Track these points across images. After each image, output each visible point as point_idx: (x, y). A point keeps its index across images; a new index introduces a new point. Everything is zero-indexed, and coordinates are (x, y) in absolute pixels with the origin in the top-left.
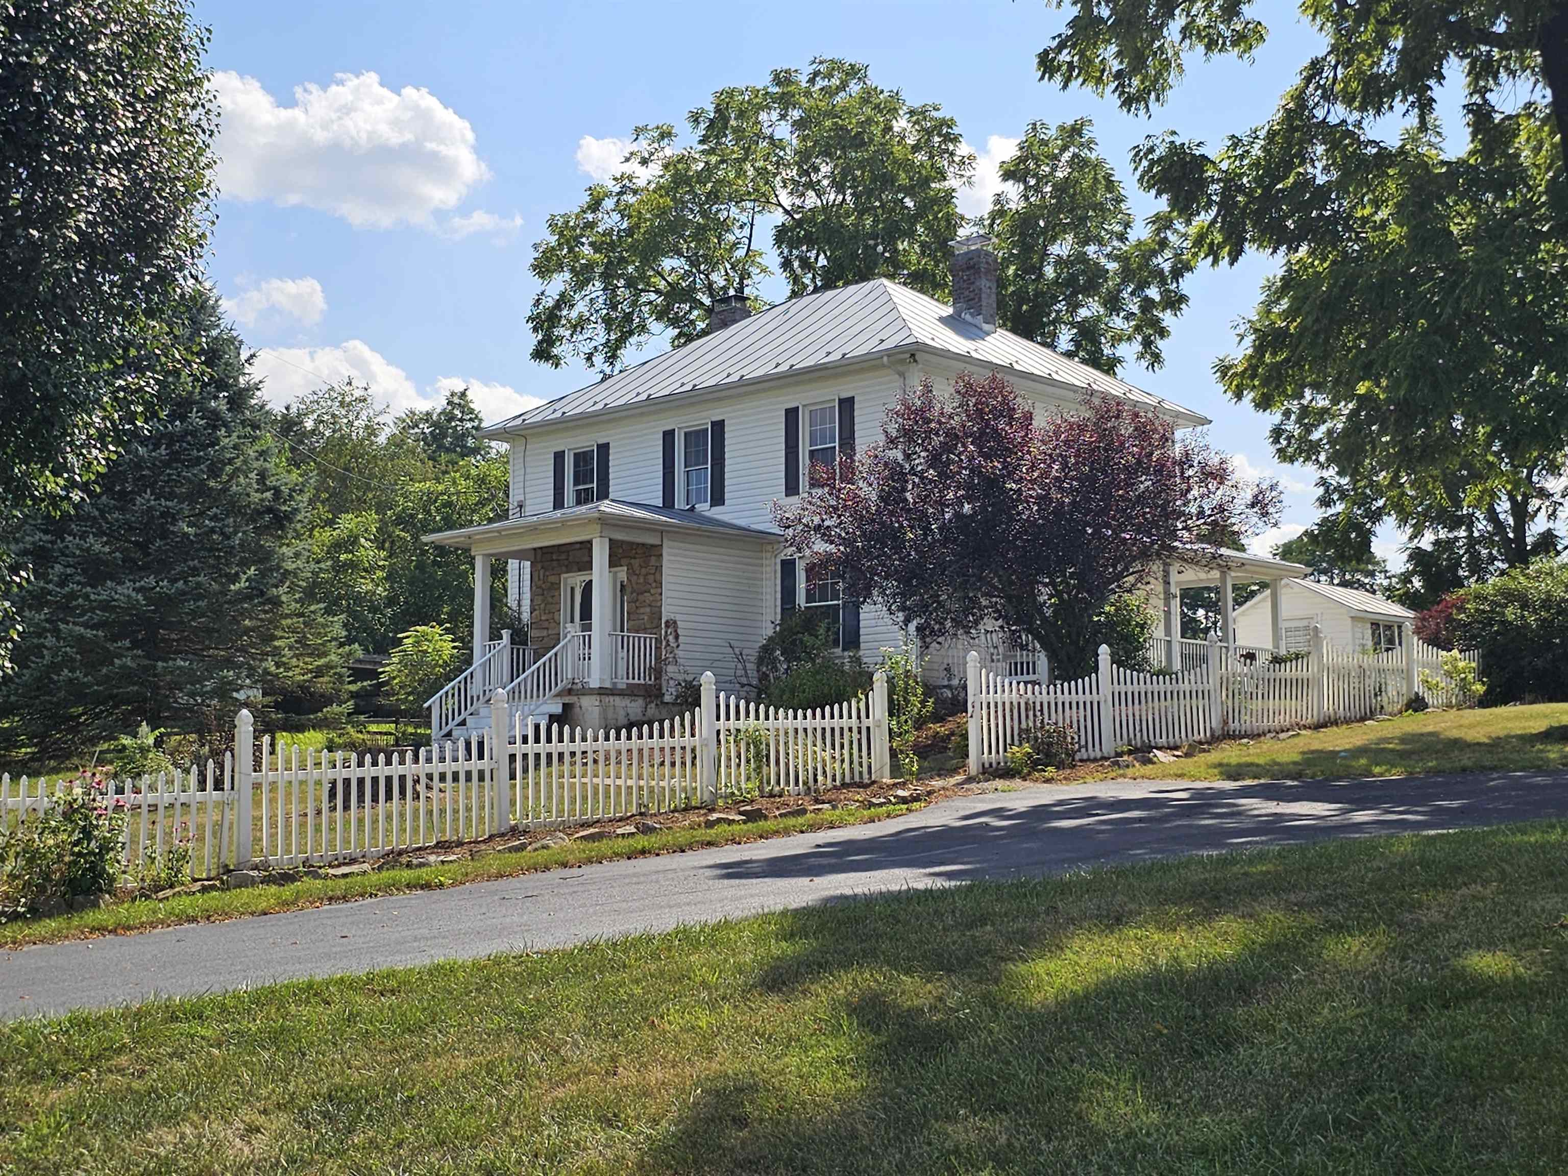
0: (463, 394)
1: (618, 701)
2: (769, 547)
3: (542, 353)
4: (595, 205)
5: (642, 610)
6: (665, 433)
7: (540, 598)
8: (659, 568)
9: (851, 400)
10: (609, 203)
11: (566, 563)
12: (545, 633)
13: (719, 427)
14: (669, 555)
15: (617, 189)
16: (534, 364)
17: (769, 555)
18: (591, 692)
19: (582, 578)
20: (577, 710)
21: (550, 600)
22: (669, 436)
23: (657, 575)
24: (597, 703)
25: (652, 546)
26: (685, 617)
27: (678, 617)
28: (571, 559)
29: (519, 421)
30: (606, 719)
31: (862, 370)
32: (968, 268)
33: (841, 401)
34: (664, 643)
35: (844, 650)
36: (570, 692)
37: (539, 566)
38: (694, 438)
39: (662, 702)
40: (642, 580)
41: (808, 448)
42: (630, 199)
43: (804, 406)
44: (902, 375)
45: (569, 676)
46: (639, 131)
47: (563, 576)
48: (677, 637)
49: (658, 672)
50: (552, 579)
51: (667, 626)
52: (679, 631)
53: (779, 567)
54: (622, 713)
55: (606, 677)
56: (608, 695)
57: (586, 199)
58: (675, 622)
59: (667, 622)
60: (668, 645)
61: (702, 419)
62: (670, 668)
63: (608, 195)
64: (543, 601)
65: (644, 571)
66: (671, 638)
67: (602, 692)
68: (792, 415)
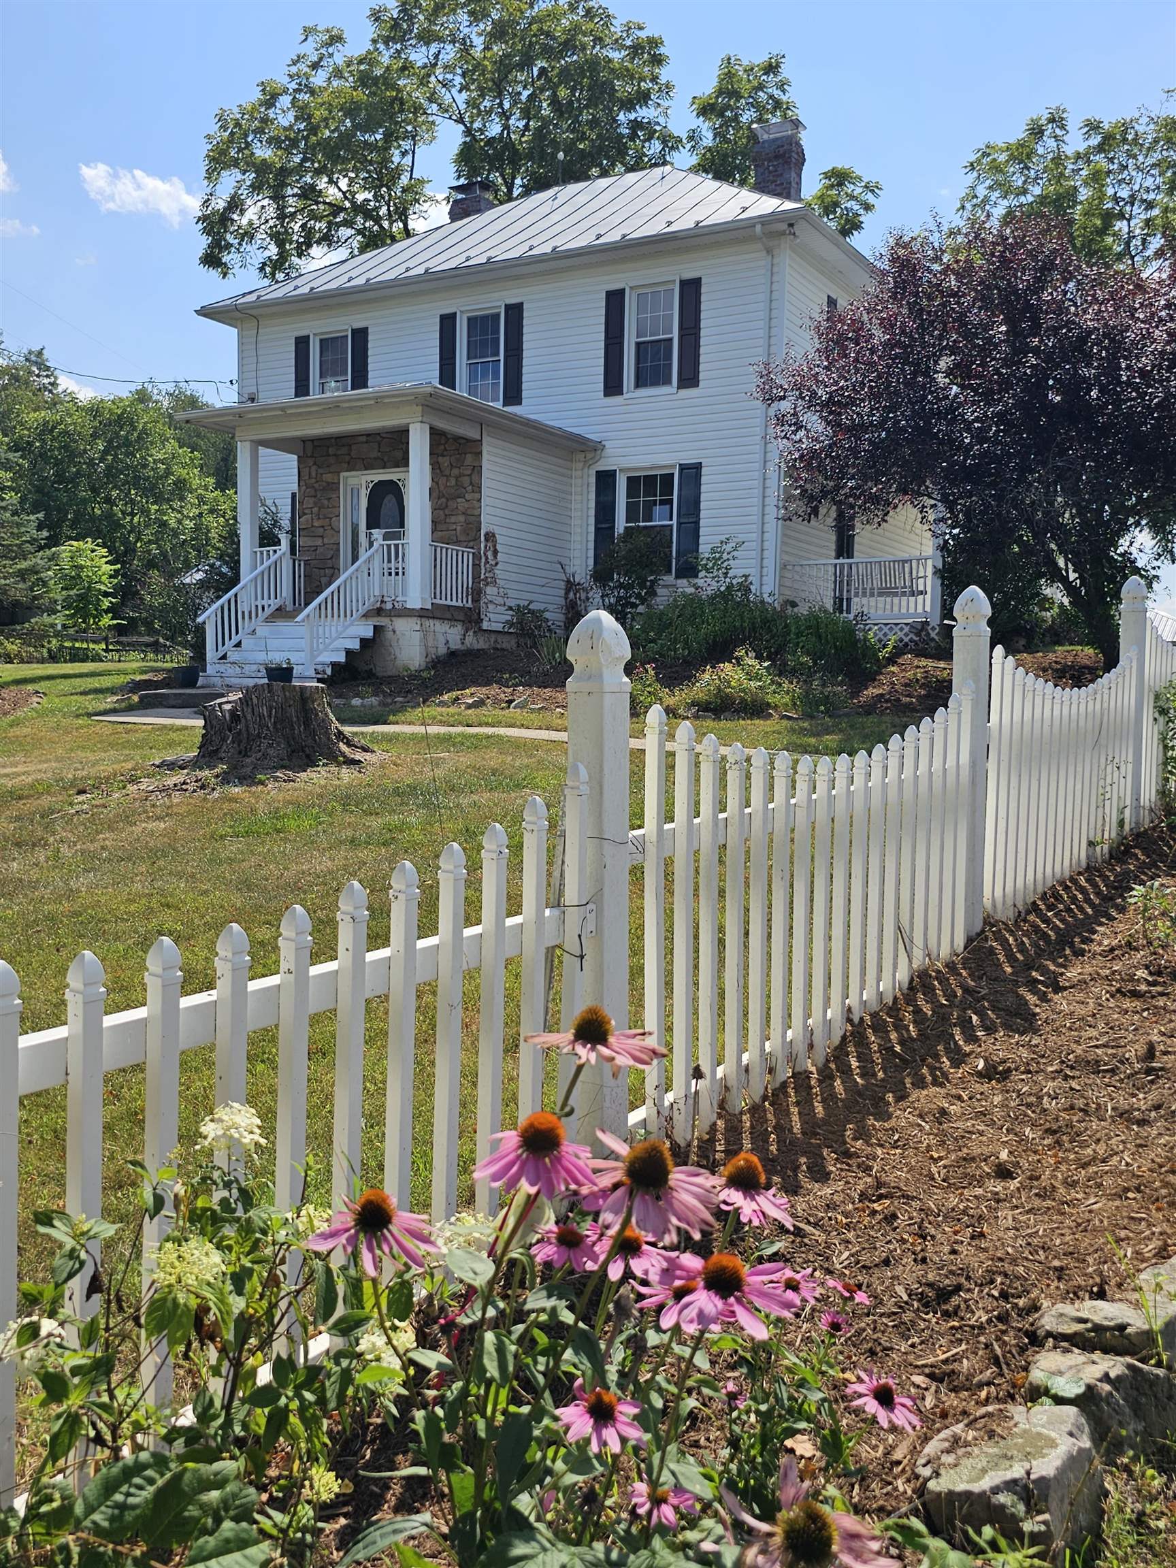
0: (40, 353)
1: (439, 627)
2: (581, 456)
3: (212, 259)
4: (271, 99)
5: (453, 519)
6: (443, 318)
7: (312, 500)
8: (477, 469)
9: (697, 283)
10: (285, 101)
11: (347, 458)
12: (319, 542)
13: (515, 312)
14: (489, 453)
15: (293, 86)
16: (203, 270)
17: (581, 465)
18: (407, 613)
19: (370, 478)
20: (389, 635)
21: (326, 502)
22: (448, 322)
23: (475, 477)
24: (418, 628)
25: (468, 440)
26: (504, 531)
27: (497, 530)
28: (353, 454)
29: (253, 297)
30: (426, 647)
31: (718, 244)
32: (777, 157)
33: (684, 284)
34: (483, 560)
35: (677, 577)
36: (379, 612)
37: (311, 462)
38: (482, 325)
39: (481, 630)
40: (453, 482)
41: (634, 340)
42: (304, 97)
43: (631, 288)
44: (769, 251)
45: (377, 593)
46: (308, 32)
47: (343, 474)
48: (495, 552)
49: (477, 594)
50: (328, 477)
51: (487, 540)
52: (499, 547)
53: (593, 480)
54: (442, 640)
55: (427, 596)
56: (428, 617)
57: (256, 95)
58: (494, 535)
59: (487, 534)
60: (487, 562)
61: (495, 301)
62: (490, 590)
63: (285, 91)
64: (315, 503)
65: (455, 472)
66: (490, 554)
67: (422, 614)
68: (615, 300)
